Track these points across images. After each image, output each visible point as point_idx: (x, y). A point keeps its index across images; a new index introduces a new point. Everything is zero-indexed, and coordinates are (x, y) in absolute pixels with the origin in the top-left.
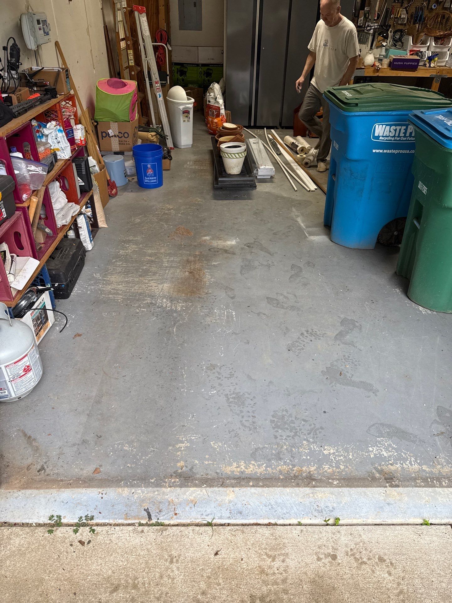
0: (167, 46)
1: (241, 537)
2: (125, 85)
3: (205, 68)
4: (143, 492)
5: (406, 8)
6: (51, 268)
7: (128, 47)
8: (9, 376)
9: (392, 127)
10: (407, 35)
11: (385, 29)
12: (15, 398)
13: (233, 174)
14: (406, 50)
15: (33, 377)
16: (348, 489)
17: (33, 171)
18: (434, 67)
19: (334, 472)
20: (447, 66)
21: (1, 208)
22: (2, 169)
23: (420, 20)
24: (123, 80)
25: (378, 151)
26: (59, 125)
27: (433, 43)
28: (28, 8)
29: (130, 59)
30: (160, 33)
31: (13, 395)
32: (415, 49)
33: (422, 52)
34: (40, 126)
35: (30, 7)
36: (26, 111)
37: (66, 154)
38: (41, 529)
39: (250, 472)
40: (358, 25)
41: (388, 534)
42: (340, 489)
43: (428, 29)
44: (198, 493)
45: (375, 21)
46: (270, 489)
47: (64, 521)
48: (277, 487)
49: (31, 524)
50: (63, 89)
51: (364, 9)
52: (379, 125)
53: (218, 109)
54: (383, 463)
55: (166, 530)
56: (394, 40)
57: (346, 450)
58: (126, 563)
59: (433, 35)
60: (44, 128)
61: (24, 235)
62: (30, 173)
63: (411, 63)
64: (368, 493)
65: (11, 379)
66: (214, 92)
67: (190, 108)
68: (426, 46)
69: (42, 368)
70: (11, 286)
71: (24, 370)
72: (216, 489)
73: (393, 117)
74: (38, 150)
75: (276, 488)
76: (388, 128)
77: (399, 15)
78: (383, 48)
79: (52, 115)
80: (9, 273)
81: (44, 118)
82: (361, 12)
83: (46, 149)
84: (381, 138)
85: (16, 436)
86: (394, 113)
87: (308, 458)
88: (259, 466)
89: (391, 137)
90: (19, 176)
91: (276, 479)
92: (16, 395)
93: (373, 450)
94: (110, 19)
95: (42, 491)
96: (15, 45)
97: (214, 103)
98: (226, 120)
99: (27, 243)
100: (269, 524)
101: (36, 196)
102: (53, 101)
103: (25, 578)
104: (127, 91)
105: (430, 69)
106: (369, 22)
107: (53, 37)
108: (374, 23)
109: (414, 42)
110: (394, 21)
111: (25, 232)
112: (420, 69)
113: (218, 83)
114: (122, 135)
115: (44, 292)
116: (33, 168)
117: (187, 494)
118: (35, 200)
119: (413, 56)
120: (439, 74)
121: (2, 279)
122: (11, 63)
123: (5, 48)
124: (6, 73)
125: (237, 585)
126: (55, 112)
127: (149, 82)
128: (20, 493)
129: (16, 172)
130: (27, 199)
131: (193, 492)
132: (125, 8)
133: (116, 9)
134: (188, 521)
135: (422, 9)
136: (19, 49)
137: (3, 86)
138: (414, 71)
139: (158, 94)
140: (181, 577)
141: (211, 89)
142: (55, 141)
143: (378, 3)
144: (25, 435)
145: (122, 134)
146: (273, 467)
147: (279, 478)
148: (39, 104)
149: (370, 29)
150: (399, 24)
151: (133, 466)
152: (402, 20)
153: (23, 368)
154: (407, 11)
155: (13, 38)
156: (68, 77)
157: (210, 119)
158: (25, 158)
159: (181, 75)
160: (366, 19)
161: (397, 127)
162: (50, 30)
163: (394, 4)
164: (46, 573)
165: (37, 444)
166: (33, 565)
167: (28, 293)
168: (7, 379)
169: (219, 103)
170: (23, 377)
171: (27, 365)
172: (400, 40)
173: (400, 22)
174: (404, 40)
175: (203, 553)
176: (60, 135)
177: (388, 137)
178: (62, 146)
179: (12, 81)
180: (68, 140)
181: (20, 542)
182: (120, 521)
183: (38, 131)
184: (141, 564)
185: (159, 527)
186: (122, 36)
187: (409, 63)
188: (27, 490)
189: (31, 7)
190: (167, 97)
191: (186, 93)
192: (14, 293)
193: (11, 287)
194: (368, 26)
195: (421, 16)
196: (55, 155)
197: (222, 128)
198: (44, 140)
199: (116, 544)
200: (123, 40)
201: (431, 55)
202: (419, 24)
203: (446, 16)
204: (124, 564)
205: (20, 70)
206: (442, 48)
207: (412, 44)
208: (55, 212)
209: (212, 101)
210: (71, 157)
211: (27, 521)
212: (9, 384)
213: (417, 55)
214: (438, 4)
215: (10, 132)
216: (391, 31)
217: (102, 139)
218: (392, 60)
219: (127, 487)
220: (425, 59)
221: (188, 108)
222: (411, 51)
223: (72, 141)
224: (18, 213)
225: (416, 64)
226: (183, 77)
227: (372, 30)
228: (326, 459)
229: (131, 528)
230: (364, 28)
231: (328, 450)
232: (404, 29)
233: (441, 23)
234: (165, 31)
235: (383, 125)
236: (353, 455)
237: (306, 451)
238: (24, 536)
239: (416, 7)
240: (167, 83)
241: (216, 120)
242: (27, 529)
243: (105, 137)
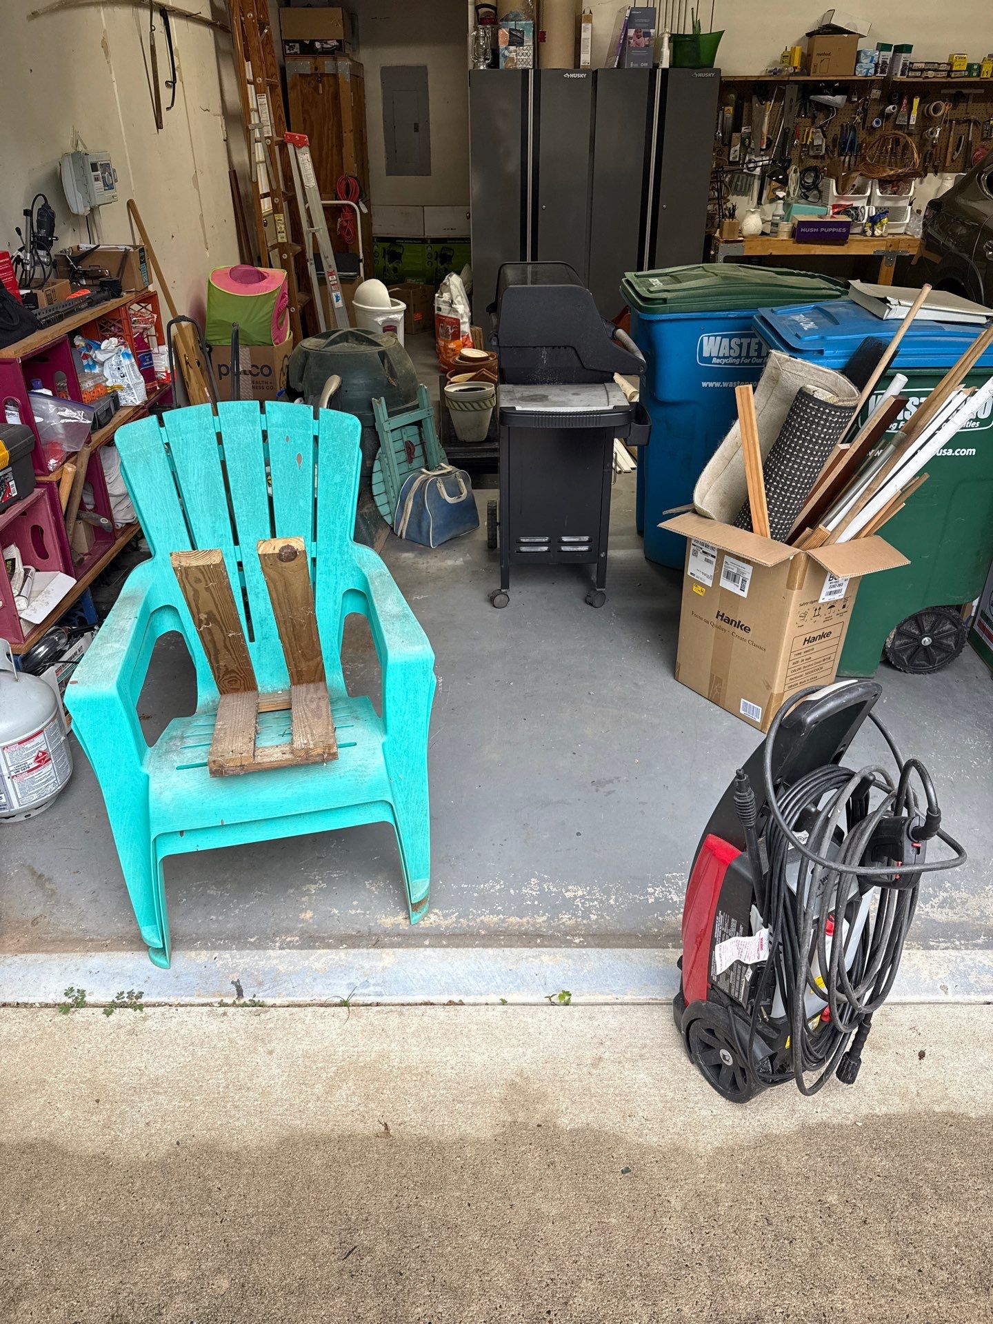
0: (359, 207)
1: (397, 1021)
2: (262, 277)
3: (438, 247)
4: (233, 957)
5: (821, 127)
6: (100, 600)
7: (276, 209)
8: (8, 767)
9: (734, 340)
10: (827, 176)
11: (780, 167)
12: (19, 813)
13: (471, 440)
14: (825, 205)
15: (53, 774)
16: (599, 950)
17: (68, 418)
18: (882, 236)
19: (577, 924)
20: (908, 233)
21: (8, 480)
22: (13, 414)
23: (851, 149)
24: (260, 269)
25: (711, 385)
26: (123, 344)
27: (878, 191)
28: (77, 145)
29: (279, 230)
30: (344, 182)
31: (16, 806)
32: (843, 203)
33: (856, 208)
34: (89, 347)
35: (79, 142)
36: (61, 318)
37: (136, 397)
38: (47, 1011)
39: (428, 926)
40: (731, 159)
41: (656, 1017)
42: (584, 951)
43: (867, 164)
44: (330, 957)
45: (762, 153)
46: (460, 950)
47: (88, 999)
48: (472, 947)
49: (32, 1005)
50: (133, 282)
51: (740, 131)
52: (709, 336)
53: (457, 323)
54: (669, 912)
55: (266, 1012)
56: (803, 186)
57: (607, 892)
58: (190, 1058)
59: (875, 175)
60: (96, 349)
61: (49, 531)
62: (63, 421)
63: (834, 230)
64: (633, 957)
65: (13, 774)
66: (449, 291)
67: (397, 321)
68: (865, 197)
69: (71, 762)
70: (21, 616)
71: (36, 759)
72: (364, 951)
73: (731, 321)
74: (82, 385)
75: (470, 949)
76: (726, 341)
77: (810, 140)
78: (779, 201)
79: (113, 328)
80: (19, 595)
81: (97, 331)
82: (735, 136)
83: (97, 386)
84: (714, 360)
85: (17, 874)
86: (733, 314)
87: (536, 903)
88: (445, 916)
89: (734, 358)
90: (43, 427)
91: (472, 935)
92: (20, 805)
93: (654, 893)
94: (241, 157)
95: (55, 956)
96: (46, 207)
97: (447, 311)
98: (473, 343)
99: (55, 546)
100: (451, 1003)
101: (74, 463)
102: (113, 304)
103: (14, 1079)
104: (267, 288)
105: (873, 240)
106: (751, 153)
107: (122, 193)
108: (762, 156)
109: (840, 190)
110: (802, 151)
111: (50, 526)
112: (852, 240)
113: (458, 273)
114: (259, 371)
115: (82, 636)
116: (67, 412)
117: (310, 959)
118: (70, 468)
119: (840, 216)
120: (891, 249)
121: (5, 603)
122: (38, 237)
123: (28, 213)
124: (29, 255)
125: (378, 1089)
126: (118, 322)
127: (318, 274)
128: (16, 958)
129: (38, 420)
130: (56, 469)
131: (321, 956)
132: (268, 137)
133: (253, 141)
134: (307, 999)
135: (853, 128)
136: (53, 214)
137: (24, 277)
138: (843, 245)
139: (334, 294)
140: (284, 1078)
141: (445, 284)
142: (117, 373)
143: (766, 119)
144: (33, 873)
145: (258, 368)
146: (470, 917)
147: (478, 934)
148: (86, 307)
149: (755, 168)
150: (811, 157)
151: (220, 918)
152: (815, 148)
153: (35, 754)
154: (823, 132)
155: (43, 196)
156: (144, 262)
157: (442, 343)
158: (56, 396)
159: (391, 261)
160: (745, 148)
161: (743, 340)
162: (116, 181)
163: (798, 120)
164: (51, 1073)
165: (53, 886)
166: (30, 1061)
167: (52, 633)
168: (5, 772)
169: (457, 312)
170: (35, 773)
171: (43, 749)
172: (815, 186)
173: (811, 153)
174: (823, 185)
175: (326, 1044)
176: (126, 362)
177: (727, 357)
178: (130, 383)
179: (38, 269)
180: (142, 372)
181: (10, 1030)
182: (188, 1000)
183: (86, 357)
184: (216, 1061)
185: (254, 1009)
186: (264, 188)
187: (830, 230)
188: (29, 955)
189: (82, 142)
190: (353, 302)
191: (389, 294)
192: (26, 631)
193: (20, 618)
194: (750, 161)
195: (853, 141)
196: (116, 399)
197: (459, 359)
198: (97, 370)
199: (177, 1031)
200: (266, 195)
201: (874, 214)
202: (850, 156)
203: (902, 141)
204: (188, 1060)
205: (54, 251)
206: (896, 200)
207: (835, 194)
208: (111, 499)
209: (444, 307)
210: (146, 402)
211: (26, 1000)
212: (8, 782)
213: (847, 213)
214: (883, 117)
215: (29, 350)
216: (795, 170)
217: (221, 379)
218: (797, 223)
219: (207, 949)
220: (864, 221)
221: (392, 320)
222: (834, 207)
223: (148, 374)
224: (38, 491)
225: (844, 230)
226: (394, 264)
227: (758, 169)
228: (568, 905)
229: (205, 1009)
230: (743, 164)
231: (574, 892)
232: (821, 167)
233: (893, 152)
234: (355, 178)
235: (716, 336)
236: (616, 900)
237: (534, 893)
238: (18, 1020)
239: (842, 126)
240: (359, 274)
241: (452, 346)
242: (24, 1011)
243: (225, 375)
